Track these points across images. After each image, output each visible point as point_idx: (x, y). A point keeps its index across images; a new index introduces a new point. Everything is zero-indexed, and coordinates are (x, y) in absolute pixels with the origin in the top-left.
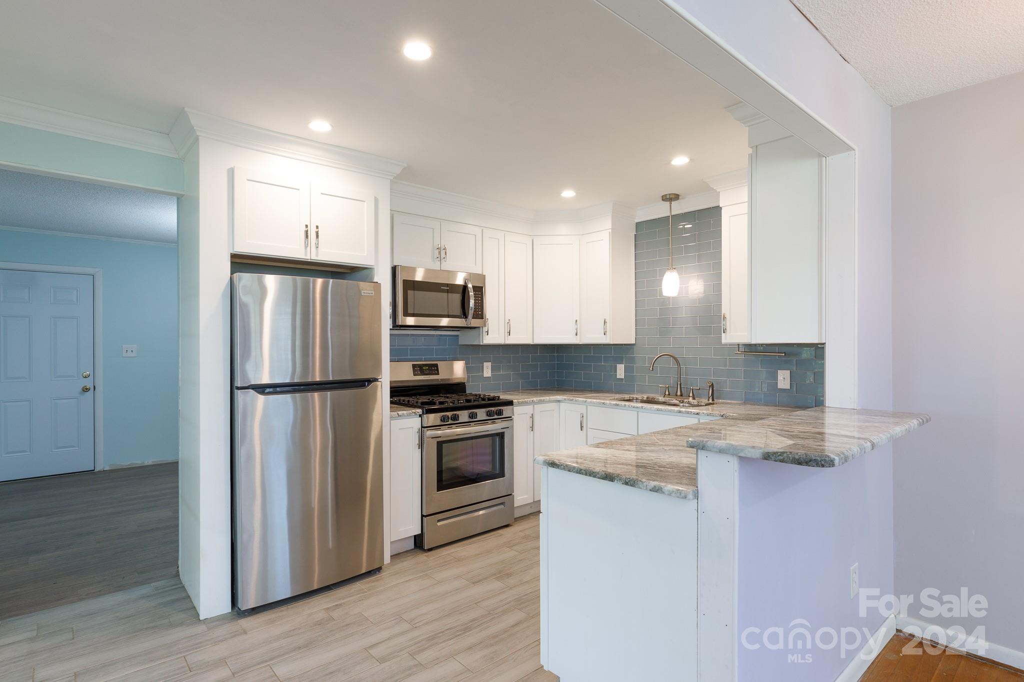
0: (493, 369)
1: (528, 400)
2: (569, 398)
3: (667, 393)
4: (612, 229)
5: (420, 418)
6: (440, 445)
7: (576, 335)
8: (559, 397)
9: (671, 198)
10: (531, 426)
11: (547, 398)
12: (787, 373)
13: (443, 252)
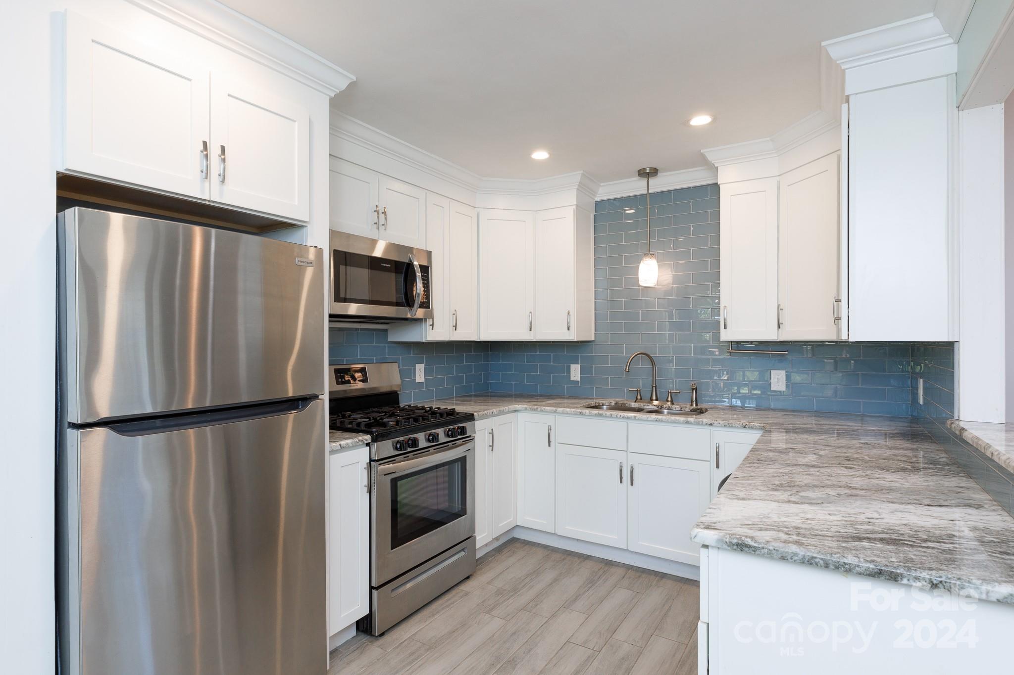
0: (427, 372)
1: (488, 411)
2: (530, 407)
3: (639, 397)
4: (577, 205)
5: (369, 447)
6: (394, 482)
7: (531, 330)
8: (518, 406)
9: (648, 173)
10: (491, 444)
11: (506, 408)
12: (783, 373)
13: (382, 216)
